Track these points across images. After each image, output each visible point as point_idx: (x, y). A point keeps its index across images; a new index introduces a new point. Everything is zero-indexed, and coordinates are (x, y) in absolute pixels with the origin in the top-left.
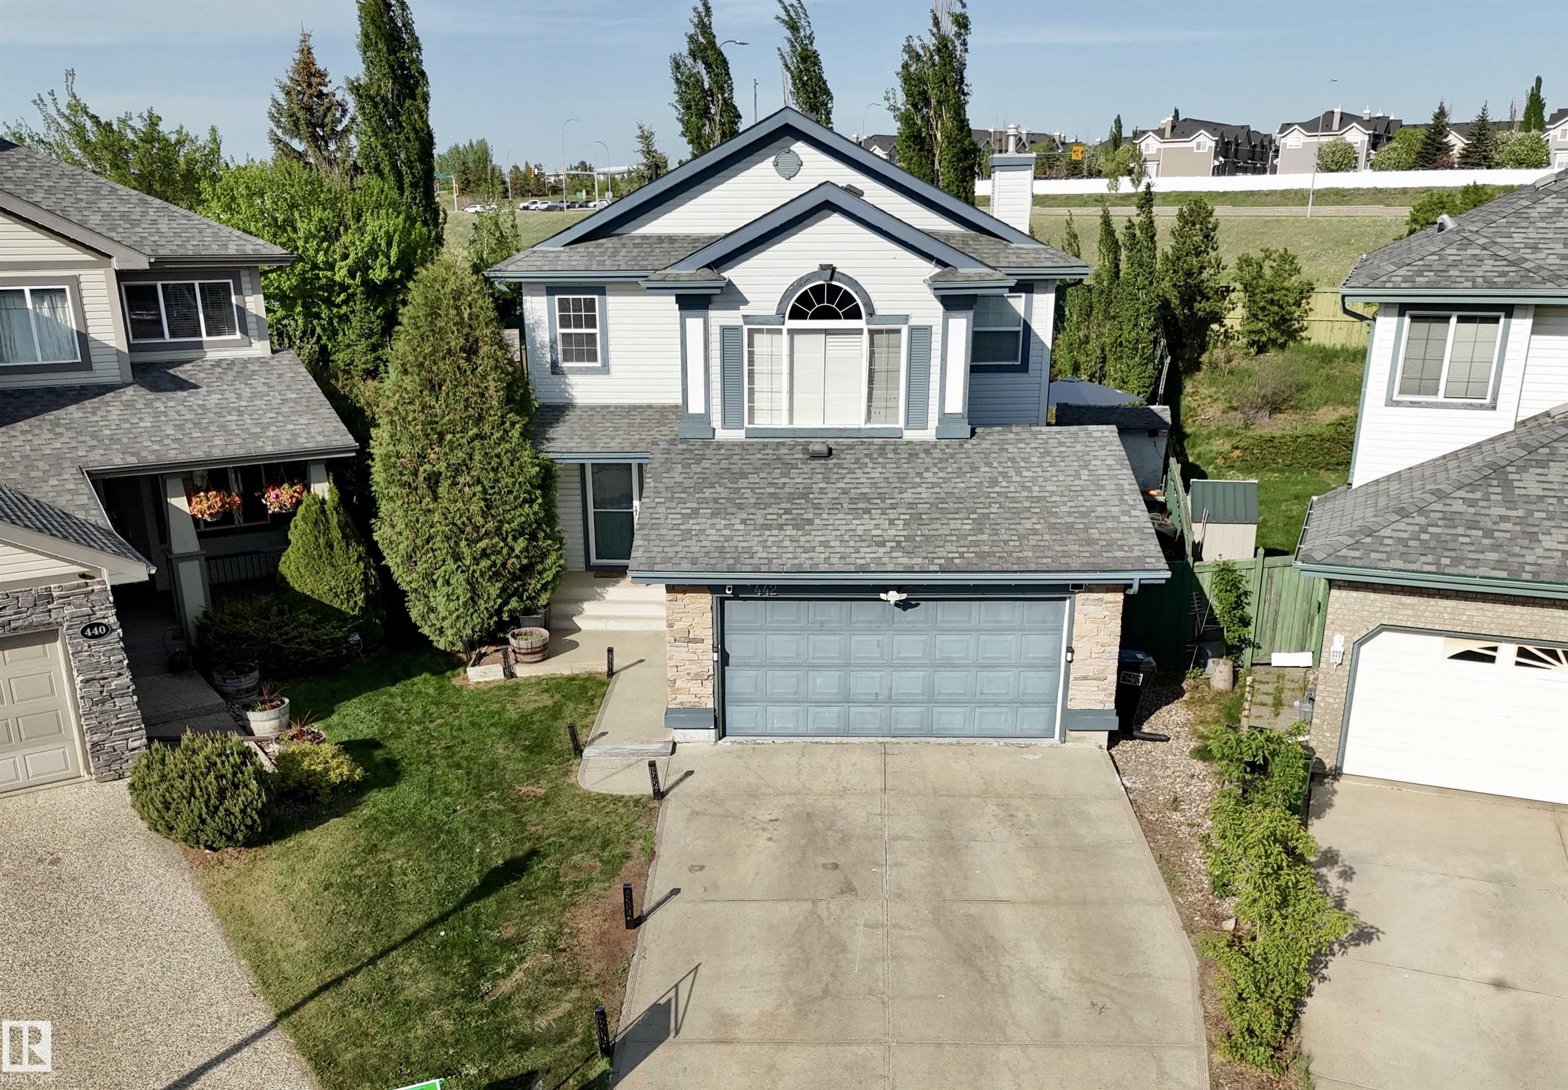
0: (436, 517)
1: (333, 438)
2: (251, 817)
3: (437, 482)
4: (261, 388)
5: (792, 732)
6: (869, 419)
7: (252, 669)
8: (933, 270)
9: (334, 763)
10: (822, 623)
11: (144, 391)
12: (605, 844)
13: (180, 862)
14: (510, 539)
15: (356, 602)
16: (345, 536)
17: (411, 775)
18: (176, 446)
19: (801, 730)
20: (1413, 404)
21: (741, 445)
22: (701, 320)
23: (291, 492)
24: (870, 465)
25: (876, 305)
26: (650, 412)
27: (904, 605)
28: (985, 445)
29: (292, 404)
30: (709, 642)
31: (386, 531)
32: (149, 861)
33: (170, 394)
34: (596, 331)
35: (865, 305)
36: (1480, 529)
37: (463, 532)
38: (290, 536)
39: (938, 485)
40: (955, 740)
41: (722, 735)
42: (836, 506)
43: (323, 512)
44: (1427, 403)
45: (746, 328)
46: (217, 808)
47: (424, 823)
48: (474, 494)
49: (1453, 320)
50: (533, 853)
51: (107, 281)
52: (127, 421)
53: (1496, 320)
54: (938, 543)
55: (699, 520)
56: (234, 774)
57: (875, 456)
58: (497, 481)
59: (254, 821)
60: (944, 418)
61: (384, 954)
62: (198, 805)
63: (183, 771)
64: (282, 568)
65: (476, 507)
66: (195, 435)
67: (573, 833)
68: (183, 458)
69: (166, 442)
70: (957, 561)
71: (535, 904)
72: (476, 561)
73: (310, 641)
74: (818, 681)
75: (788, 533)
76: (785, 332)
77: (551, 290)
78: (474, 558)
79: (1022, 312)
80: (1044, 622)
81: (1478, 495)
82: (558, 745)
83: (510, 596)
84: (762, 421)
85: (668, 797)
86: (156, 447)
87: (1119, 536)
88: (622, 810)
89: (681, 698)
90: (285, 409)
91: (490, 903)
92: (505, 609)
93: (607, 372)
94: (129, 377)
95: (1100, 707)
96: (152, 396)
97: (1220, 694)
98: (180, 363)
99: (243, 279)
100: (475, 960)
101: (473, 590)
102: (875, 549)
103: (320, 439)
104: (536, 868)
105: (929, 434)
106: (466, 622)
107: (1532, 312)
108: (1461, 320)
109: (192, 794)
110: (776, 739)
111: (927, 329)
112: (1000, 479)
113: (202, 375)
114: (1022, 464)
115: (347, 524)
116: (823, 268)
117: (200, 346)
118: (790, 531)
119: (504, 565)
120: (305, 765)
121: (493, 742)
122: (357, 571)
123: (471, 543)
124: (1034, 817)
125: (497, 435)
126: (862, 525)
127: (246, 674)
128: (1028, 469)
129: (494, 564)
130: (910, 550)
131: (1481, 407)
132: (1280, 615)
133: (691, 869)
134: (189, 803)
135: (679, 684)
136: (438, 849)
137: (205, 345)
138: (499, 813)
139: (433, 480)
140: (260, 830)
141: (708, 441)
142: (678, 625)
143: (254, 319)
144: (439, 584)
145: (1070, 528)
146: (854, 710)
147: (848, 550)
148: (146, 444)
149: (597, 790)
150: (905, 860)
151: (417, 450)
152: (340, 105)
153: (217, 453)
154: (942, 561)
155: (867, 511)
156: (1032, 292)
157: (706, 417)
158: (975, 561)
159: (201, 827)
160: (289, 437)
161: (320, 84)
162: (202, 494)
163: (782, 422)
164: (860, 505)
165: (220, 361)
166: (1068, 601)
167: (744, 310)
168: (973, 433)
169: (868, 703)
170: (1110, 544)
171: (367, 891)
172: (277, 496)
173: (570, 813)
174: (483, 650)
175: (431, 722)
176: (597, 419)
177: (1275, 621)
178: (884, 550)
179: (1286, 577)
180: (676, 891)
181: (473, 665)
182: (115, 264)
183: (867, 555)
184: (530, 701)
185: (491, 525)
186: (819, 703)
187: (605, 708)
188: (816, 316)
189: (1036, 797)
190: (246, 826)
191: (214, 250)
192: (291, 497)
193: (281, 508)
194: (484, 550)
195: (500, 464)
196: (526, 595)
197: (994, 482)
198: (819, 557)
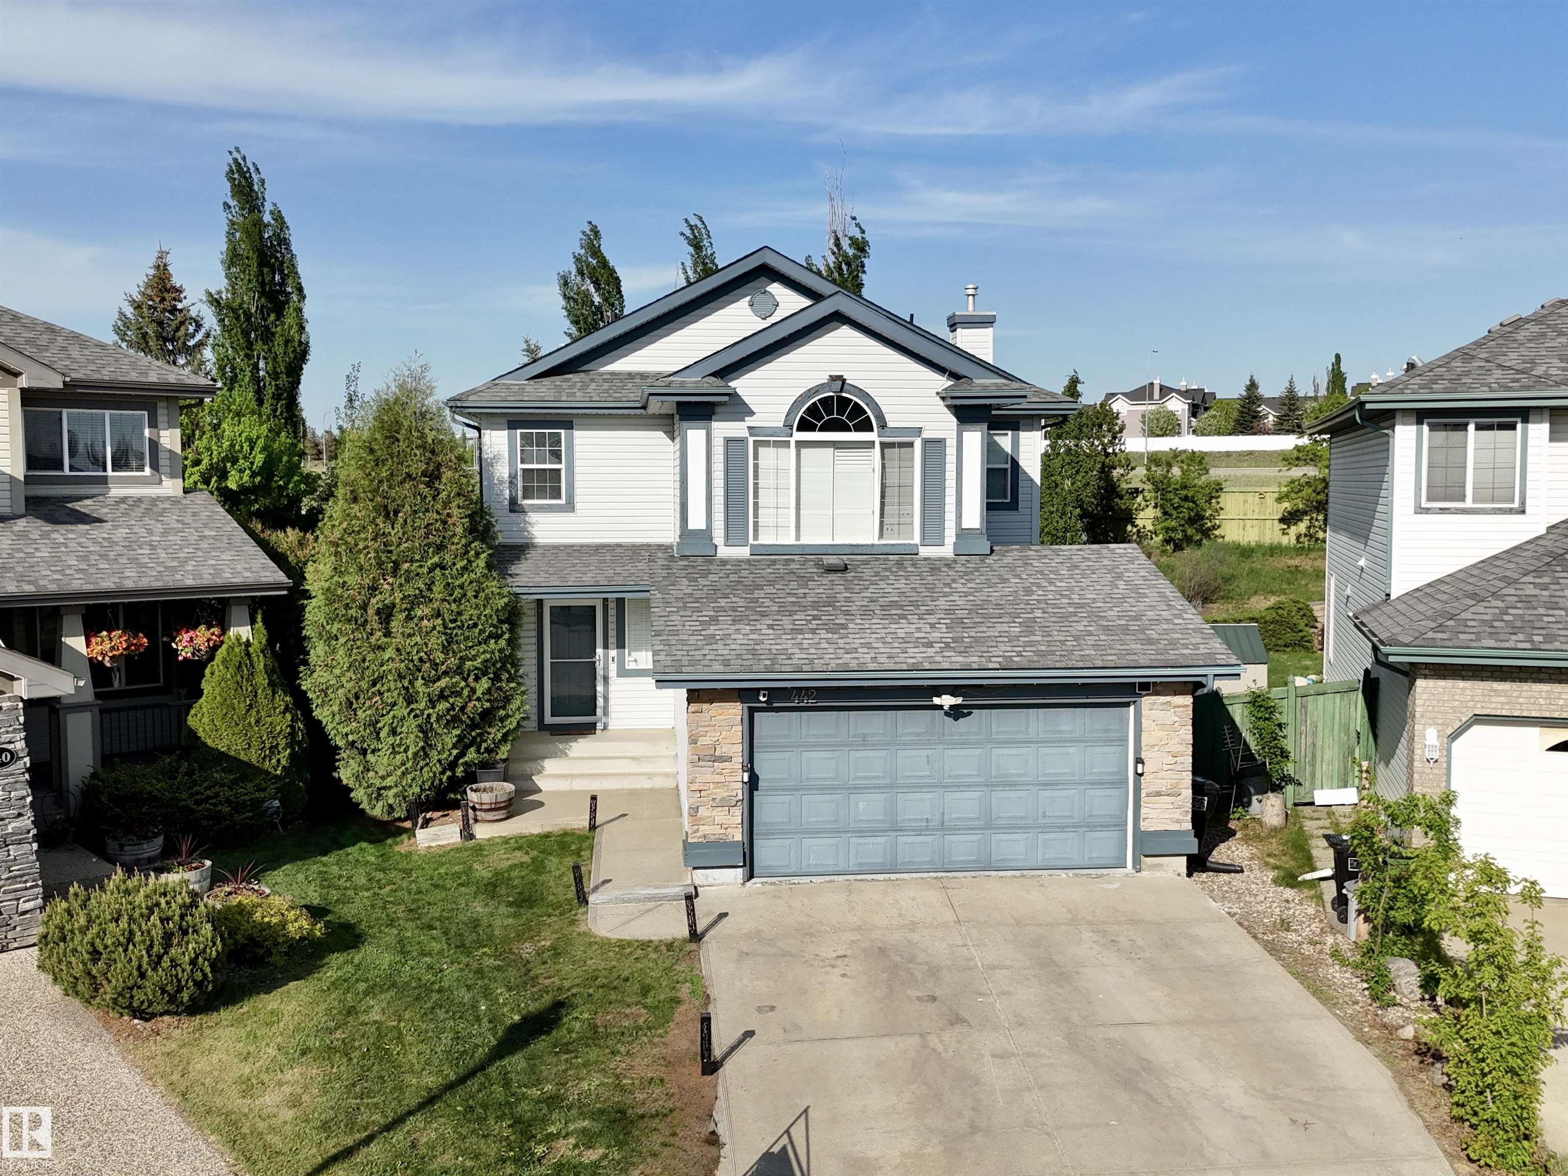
0: (389, 653)
1: (262, 574)
2: (202, 970)
3: (390, 615)
4: (174, 525)
5: (831, 869)
6: (881, 536)
7: (156, 835)
8: (943, 382)
9: (291, 915)
10: (865, 736)
11: (40, 523)
12: (645, 991)
13: (101, 1036)
14: (472, 677)
15: (279, 761)
16: (271, 684)
17: (374, 937)
18: (81, 576)
19: (842, 867)
20: (1443, 511)
21: (748, 562)
22: (703, 432)
23: (208, 634)
24: (892, 577)
25: (888, 417)
26: (619, 550)
27: (956, 713)
28: (1007, 560)
29: (212, 541)
30: (738, 760)
31: (321, 676)
32: (59, 1035)
33: (70, 527)
34: (561, 466)
35: (876, 417)
36: (1561, 609)
37: (420, 671)
38: (204, 685)
39: (971, 594)
40: (1018, 873)
41: (751, 876)
42: (867, 612)
43: (248, 654)
44: (1456, 509)
45: (751, 440)
46: (160, 957)
47: (407, 983)
48: (434, 628)
49: (1471, 427)
50: (558, 1005)
51: (10, 402)
52: (21, 550)
53: (1513, 427)
54: (990, 644)
55: (721, 627)
56: (182, 917)
57: (895, 569)
58: (460, 613)
59: (205, 976)
60: (963, 534)
61: (398, 1121)
62: (138, 951)
63: (119, 913)
64: (192, 721)
65: (436, 641)
66: (101, 566)
67: (600, 981)
68: (89, 587)
69: (68, 572)
70: (1016, 659)
71: (577, 1057)
72: (432, 703)
73: (228, 801)
74: (861, 806)
75: (823, 636)
76: (793, 444)
77: (513, 424)
78: (430, 701)
79: (1008, 449)
80: (1107, 731)
81: (1546, 580)
82: (551, 897)
83: (467, 747)
84: (766, 539)
85: (705, 939)
86: (56, 577)
87: (1179, 636)
88: (654, 956)
89: (704, 829)
90: (204, 545)
91: (517, 1062)
92: (461, 761)
93: (573, 509)
94: (21, 508)
95: (1176, 827)
96: (48, 527)
97: (1275, 830)
98: (80, 498)
99: (160, 411)
100: (517, 1121)
101: (426, 738)
102: (924, 649)
103: (248, 574)
104: (565, 1020)
105: (947, 551)
106: (413, 779)
107: (1547, 414)
108: (1479, 428)
109: (130, 940)
110: (814, 879)
111: (941, 442)
112: (1034, 588)
113: (105, 510)
114: (1052, 576)
115: (273, 671)
116: (834, 378)
117: (104, 481)
118: (823, 634)
119: (463, 709)
120: (257, 916)
121: (467, 901)
122: (283, 723)
123: (428, 682)
124: (1140, 942)
125: (461, 564)
126: (902, 629)
127: (148, 839)
128: (1061, 580)
129: (453, 707)
130: (962, 649)
131: (1510, 511)
132: (1318, 747)
133: (760, 1010)
134: (126, 950)
135: (702, 812)
136: (433, 1008)
137: (109, 481)
138: (498, 968)
139: (386, 614)
140: (210, 988)
141: (710, 558)
142: (702, 741)
143: (167, 455)
144: (383, 734)
145: (1125, 630)
146: (901, 840)
147: (893, 651)
148: (44, 573)
149: (617, 937)
150: (1012, 989)
151: (367, 581)
152: (195, 321)
153: (129, 584)
154: (1000, 659)
155: (903, 617)
156: (1018, 429)
157: (706, 534)
158: (1036, 658)
159: (139, 982)
160: (212, 571)
161: (174, 299)
162: (105, 633)
163: (788, 539)
164: (893, 612)
165: (126, 498)
166: (1132, 708)
167: (750, 421)
168: (992, 551)
169: (919, 832)
170: (1173, 643)
171: (357, 1053)
172: (191, 639)
173: (589, 962)
174: (428, 815)
175: (380, 888)
176: (563, 556)
177: (1314, 756)
178: (933, 650)
179: (1320, 706)
180: (749, 1034)
181: (422, 827)
182: (23, 382)
183: (915, 655)
184: (501, 860)
185: (453, 662)
186: (862, 833)
187: (599, 857)
188: (827, 427)
189: (1134, 922)
190: (194, 981)
191: (133, 376)
192: (208, 640)
193: (193, 654)
194: (442, 691)
195: (465, 595)
196: (484, 745)
197: (1028, 591)
198: (865, 657)
